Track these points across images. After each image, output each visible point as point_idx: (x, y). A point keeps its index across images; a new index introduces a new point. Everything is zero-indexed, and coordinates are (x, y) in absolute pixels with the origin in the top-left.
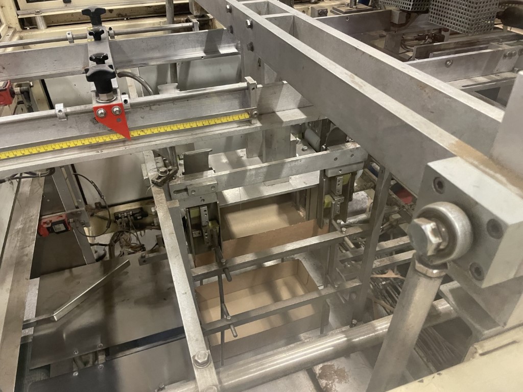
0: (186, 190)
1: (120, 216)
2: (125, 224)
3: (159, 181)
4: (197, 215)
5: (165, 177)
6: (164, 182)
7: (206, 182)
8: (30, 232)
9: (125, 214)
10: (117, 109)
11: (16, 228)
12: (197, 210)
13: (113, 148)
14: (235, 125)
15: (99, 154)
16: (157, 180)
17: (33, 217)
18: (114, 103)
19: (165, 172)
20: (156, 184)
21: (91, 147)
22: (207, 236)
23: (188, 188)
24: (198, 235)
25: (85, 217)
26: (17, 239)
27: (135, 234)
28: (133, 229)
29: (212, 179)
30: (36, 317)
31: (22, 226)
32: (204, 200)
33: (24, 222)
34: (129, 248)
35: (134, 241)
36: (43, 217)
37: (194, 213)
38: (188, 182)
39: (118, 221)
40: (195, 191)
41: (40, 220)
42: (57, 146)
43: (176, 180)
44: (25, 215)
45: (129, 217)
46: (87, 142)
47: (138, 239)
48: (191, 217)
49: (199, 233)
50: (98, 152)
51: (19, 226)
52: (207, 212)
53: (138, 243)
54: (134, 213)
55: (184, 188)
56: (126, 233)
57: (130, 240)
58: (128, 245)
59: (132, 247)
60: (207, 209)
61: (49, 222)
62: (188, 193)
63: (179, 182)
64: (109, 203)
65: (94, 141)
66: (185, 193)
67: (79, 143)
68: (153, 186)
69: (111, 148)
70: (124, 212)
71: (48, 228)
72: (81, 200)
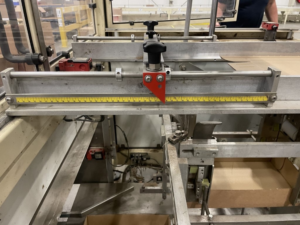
0: (192, 151)
1: (134, 155)
2: (135, 161)
3: (174, 140)
4: (195, 172)
5: (178, 138)
6: (177, 141)
7: (209, 148)
8: (80, 157)
9: (137, 155)
10: (161, 77)
11: (73, 152)
12: (196, 168)
13: (150, 108)
14: (252, 106)
15: (138, 111)
16: (172, 139)
17: (85, 147)
18: (160, 72)
19: (180, 134)
20: (171, 142)
21: (134, 104)
22: (199, 190)
23: (195, 150)
24: (191, 188)
25: (114, 153)
26: (71, 159)
27: (140, 169)
28: (139, 165)
29: (214, 147)
30: (71, 211)
31: (77, 151)
32: (203, 162)
33: (79, 149)
34: (135, 178)
35: (138, 173)
36: (91, 148)
37: (193, 170)
38: (196, 145)
39: (132, 159)
40: (199, 153)
41: (89, 149)
42: (110, 100)
43: (186, 142)
44: (80, 145)
45: (139, 158)
46: (131, 100)
47: (141, 172)
48: (190, 173)
49: (192, 186)
50: (138, 109)
51: (75, 151)
52: (203, 172)
53: (141, 175)
54: (142, 155)
55: (191, 149)
56: (135, 167)
57: (136, 172)
58: (135, 176)
59: (136, 178)
60: (204, 170)
61: (93, 151)
62: (193, 154)
63: (188, 144)
64: (130, 146)
65: (137, 100)
66: (191, 153)
67: (126, 100)
68: (168, 143)
69: (148, 108)
70: (136, 153)
71: (92, 155)
72: (114, 142)
